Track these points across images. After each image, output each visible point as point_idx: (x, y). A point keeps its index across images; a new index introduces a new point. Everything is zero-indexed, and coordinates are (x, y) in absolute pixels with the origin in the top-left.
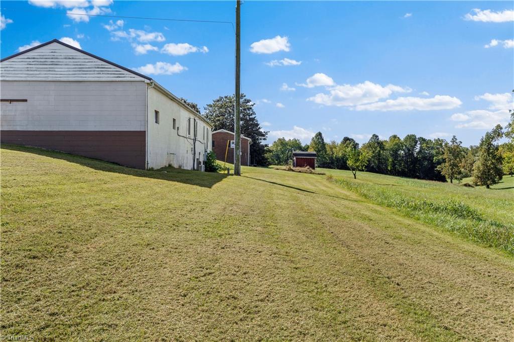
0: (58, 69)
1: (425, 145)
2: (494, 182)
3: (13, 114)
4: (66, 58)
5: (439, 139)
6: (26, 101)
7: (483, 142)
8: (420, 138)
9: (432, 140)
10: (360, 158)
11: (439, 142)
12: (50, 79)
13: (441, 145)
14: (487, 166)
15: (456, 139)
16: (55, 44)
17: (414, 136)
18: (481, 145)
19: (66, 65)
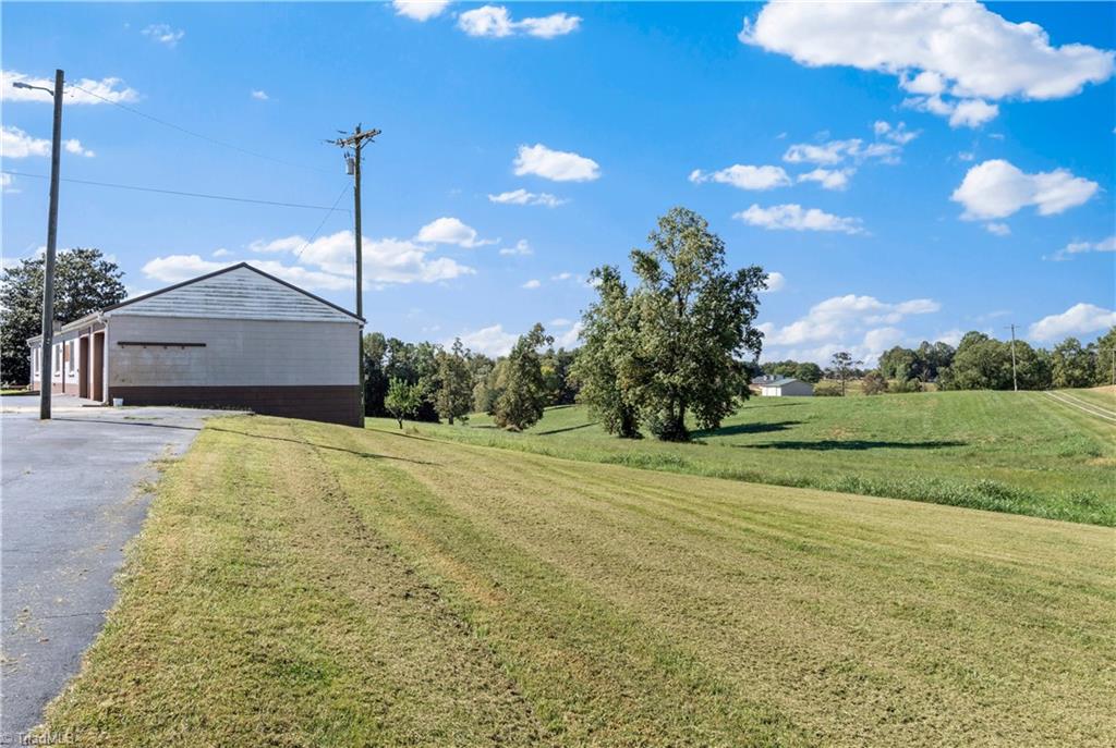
0: (248, 303)
1: (401, 354)
2: (531, 422)
3: (186, 363)
4: (258, 289)
5: (427, 343)
6: (204, 345)
7: (514, 352)
8: (393, 339)
9: (415, 345)
10: (411, 394)
11: (427, 350)
12: (237, 316)
13: (431, 354)
14: (520, 395)
15: (461, 345)
16: (244, 269)
17: (379, 335)
18: (512, 358)
19: (258, 298)
